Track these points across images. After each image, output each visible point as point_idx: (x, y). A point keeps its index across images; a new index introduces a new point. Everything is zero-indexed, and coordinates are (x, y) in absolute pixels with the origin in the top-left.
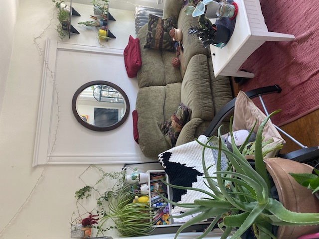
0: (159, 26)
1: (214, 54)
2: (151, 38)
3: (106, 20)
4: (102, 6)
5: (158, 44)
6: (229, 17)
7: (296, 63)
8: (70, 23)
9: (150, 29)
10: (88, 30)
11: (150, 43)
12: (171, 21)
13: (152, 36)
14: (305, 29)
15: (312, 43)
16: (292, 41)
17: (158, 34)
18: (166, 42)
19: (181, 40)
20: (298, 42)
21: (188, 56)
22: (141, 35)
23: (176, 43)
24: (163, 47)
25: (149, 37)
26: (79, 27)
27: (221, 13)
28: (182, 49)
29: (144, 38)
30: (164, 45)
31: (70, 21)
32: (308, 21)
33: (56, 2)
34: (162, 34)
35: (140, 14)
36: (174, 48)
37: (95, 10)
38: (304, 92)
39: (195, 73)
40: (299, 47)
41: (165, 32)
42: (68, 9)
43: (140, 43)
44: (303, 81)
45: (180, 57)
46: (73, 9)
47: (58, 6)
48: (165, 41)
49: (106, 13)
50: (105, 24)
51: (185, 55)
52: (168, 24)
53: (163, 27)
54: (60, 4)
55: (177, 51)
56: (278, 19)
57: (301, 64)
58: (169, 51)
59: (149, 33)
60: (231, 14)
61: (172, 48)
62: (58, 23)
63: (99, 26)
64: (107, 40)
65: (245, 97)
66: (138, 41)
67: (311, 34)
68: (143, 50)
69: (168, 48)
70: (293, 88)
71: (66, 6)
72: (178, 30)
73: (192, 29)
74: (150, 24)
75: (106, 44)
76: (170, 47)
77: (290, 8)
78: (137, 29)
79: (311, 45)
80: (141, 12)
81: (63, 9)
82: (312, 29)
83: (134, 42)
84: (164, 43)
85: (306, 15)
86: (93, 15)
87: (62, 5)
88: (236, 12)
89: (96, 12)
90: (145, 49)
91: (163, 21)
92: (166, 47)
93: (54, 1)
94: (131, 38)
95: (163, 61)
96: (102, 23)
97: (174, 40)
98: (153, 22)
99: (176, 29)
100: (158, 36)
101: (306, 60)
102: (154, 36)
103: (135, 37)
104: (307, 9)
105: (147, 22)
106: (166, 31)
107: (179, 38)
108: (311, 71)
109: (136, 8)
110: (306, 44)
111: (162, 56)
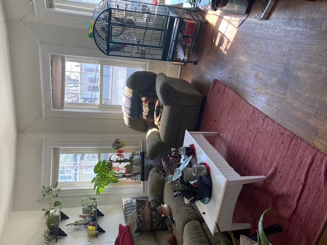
0: (147, 208)
1: (204, 213)
2: (141, 221)
3: (95, 216)
4: (90, 204)
5: (149, 225)
6: (204, 175)
7: (278, 197)
8: (58, 226)
9: (139, 213)
10: (76, 230)
11: (141, 226)
12: (157, 200)
13: (142, 219)
14: (270, 168)
15: (281, 175)
16: (265, 181)
17: (147, 215)
18: (157, 221)
19: (171, 215)
20: (270, 179)
21: (181, 227)
22: (130, 222)
23: (167, 219)
24: (155, 227)
25: (138, 220)
26: (67, 229)
27: (196, 172)
28: (174, 222)
29: (134, 223)
30: (155, 225)
31: (58, 224)
32: (268, 161)
33: (45, 210)
34: (151, 215)
35: (128, 204)
36: (166, 225)
37: (83, 209)
38: (301, 219)
39: (193, 240)
40: (273, 183)
41: (154, 213)
42: (57, 213)
43: (131, 229)
44: (294, 209)
45: (174, 231)
46: (62, 213)
47: (48, 213)
48: (155, 220)
49: (94, 210)
50: (94, 220)
51: (177, 227)
52: (155, 204)
53: (150, 208)
54: (49, 211)
55: (170, 226)
56: (246, 169)
57: (283, 195)
58: (161, 229)
59: (138, 217)
60: (205, 171)
61: (164, 226)
62: (46, 228)
63: (87, 224)
64: (96, 236)
65: (248, 241)
66: (128, 227)
67: (276, 169)
68: (135, 235)
69: (159, 227)
70: (290, 220)
71: (55, 212)
72: (165, 206)
73: (175, 192)
74: (138, 208)
75: (95, 240)
76: (161, 225)
77: (250, 158)
78: (126, 218)
79: (281, 177)
80: (128, 202)
81: (52, 214)
82: (275, 165)
83: (125, 229)
84: (155, 222)
85: (265, 157)
86: (82, 215)
87: (52, 211)
88: (208, 169)
89: (85, 211)
90: (137, 234)
91: (149, 203)
92: (158, 226)
93: (44, 210)
94: (121, 227)
95: (158, 242)
96: (90, 219)
97: (163, 216)
98: (141, 206)
99: (163, 204)
100: (147, 218)
101: (284, 190)
102: (143, 218)
103: (124, 225)
104: (262, 153)
105: (134, 209)
106: (154, 211)
107: (168, 212)
108: (294, 198)
109: (123, 199)
110: (277, 178)
111: (155, 236)
